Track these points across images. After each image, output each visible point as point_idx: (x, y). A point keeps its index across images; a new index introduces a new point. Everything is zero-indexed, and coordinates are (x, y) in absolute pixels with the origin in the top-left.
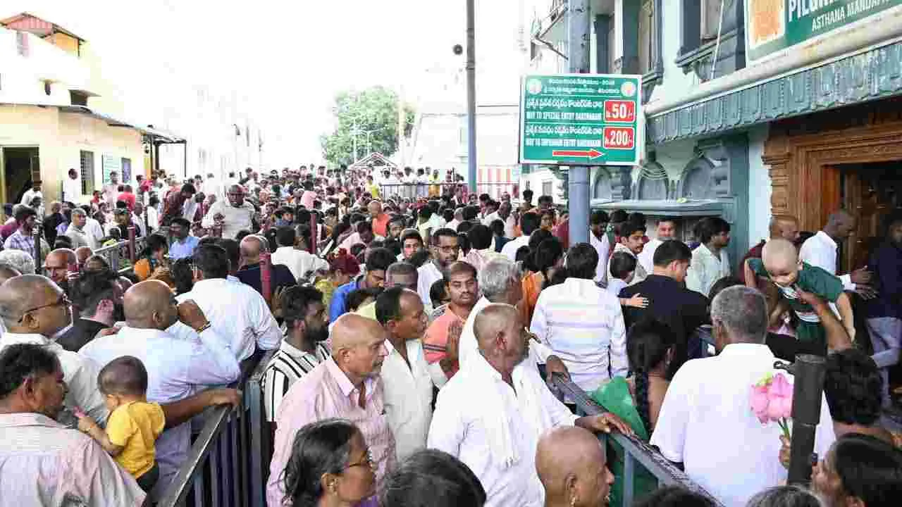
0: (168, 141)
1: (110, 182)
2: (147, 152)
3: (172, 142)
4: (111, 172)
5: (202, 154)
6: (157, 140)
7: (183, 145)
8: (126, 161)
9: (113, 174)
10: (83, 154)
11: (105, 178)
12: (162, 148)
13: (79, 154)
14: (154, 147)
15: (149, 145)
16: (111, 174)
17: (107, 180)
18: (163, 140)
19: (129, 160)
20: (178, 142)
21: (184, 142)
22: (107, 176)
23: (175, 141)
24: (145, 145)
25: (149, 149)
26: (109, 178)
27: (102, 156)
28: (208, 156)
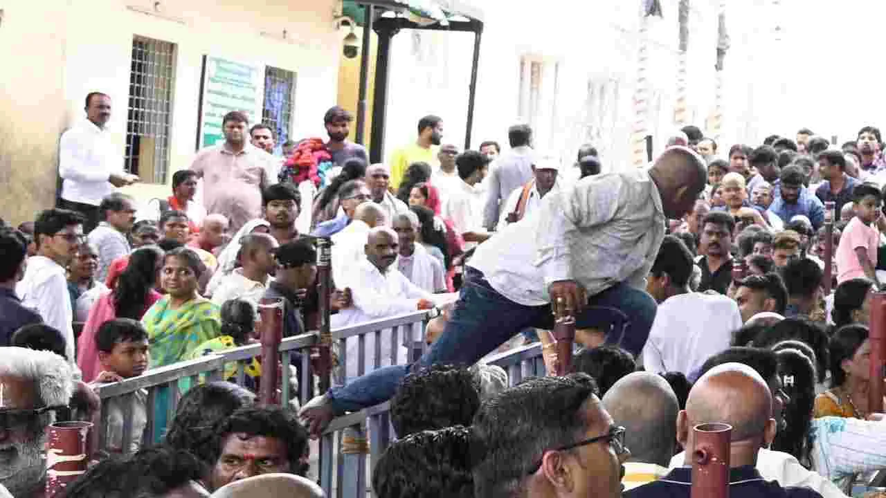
0: (423, 22)
1: (221, 144)
2: (350, 52)
3: (436, 26)
4: (225, 112)
5: (532, 69)
6: (389, 14)
7: (471, 35)
8: (279, 79)
9: (234, 119)
10: (141, 48)
11: (204, 130)
12: (401, 40)
13: (129, 48)
14: (374, 38)
15: (359, 32)
16: (226, 119)
17: (210, 139)
18: (406, 15)
19: (291, 76)
20: (455, 26)
21: (474, 26)
22: (214, 125)
23: (444, 23)
24: (346, 30)
25: (358, 44)
26: (218, 131)
27: (205, 58)
28: (548, 71)
